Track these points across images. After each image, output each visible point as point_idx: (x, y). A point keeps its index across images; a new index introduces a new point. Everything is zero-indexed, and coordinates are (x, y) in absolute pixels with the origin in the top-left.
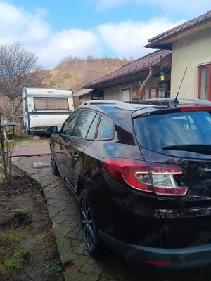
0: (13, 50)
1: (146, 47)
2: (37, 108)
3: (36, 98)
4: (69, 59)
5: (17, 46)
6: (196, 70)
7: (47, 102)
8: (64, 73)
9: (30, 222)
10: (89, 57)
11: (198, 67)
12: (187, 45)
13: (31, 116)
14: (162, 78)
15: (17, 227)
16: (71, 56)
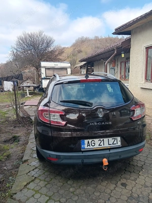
0: (38, 36)
1: (113, 34)
2: (47, 75)
3: (47, 69)
4: (81, 38)
5: (41, 33)
6: (145, 50)
7: (54, 71)
8: (77, 49)
9: (19, 141)
10: (96, 37)
11: (146, 48)
12: (140, 32)
13: (43, 81)
14: (123, 55)
15: (12, 143)
16: (83, 37)
